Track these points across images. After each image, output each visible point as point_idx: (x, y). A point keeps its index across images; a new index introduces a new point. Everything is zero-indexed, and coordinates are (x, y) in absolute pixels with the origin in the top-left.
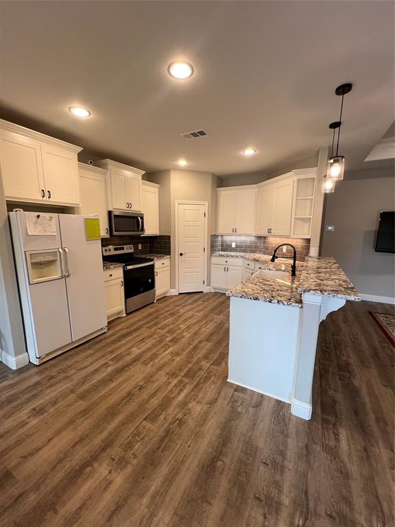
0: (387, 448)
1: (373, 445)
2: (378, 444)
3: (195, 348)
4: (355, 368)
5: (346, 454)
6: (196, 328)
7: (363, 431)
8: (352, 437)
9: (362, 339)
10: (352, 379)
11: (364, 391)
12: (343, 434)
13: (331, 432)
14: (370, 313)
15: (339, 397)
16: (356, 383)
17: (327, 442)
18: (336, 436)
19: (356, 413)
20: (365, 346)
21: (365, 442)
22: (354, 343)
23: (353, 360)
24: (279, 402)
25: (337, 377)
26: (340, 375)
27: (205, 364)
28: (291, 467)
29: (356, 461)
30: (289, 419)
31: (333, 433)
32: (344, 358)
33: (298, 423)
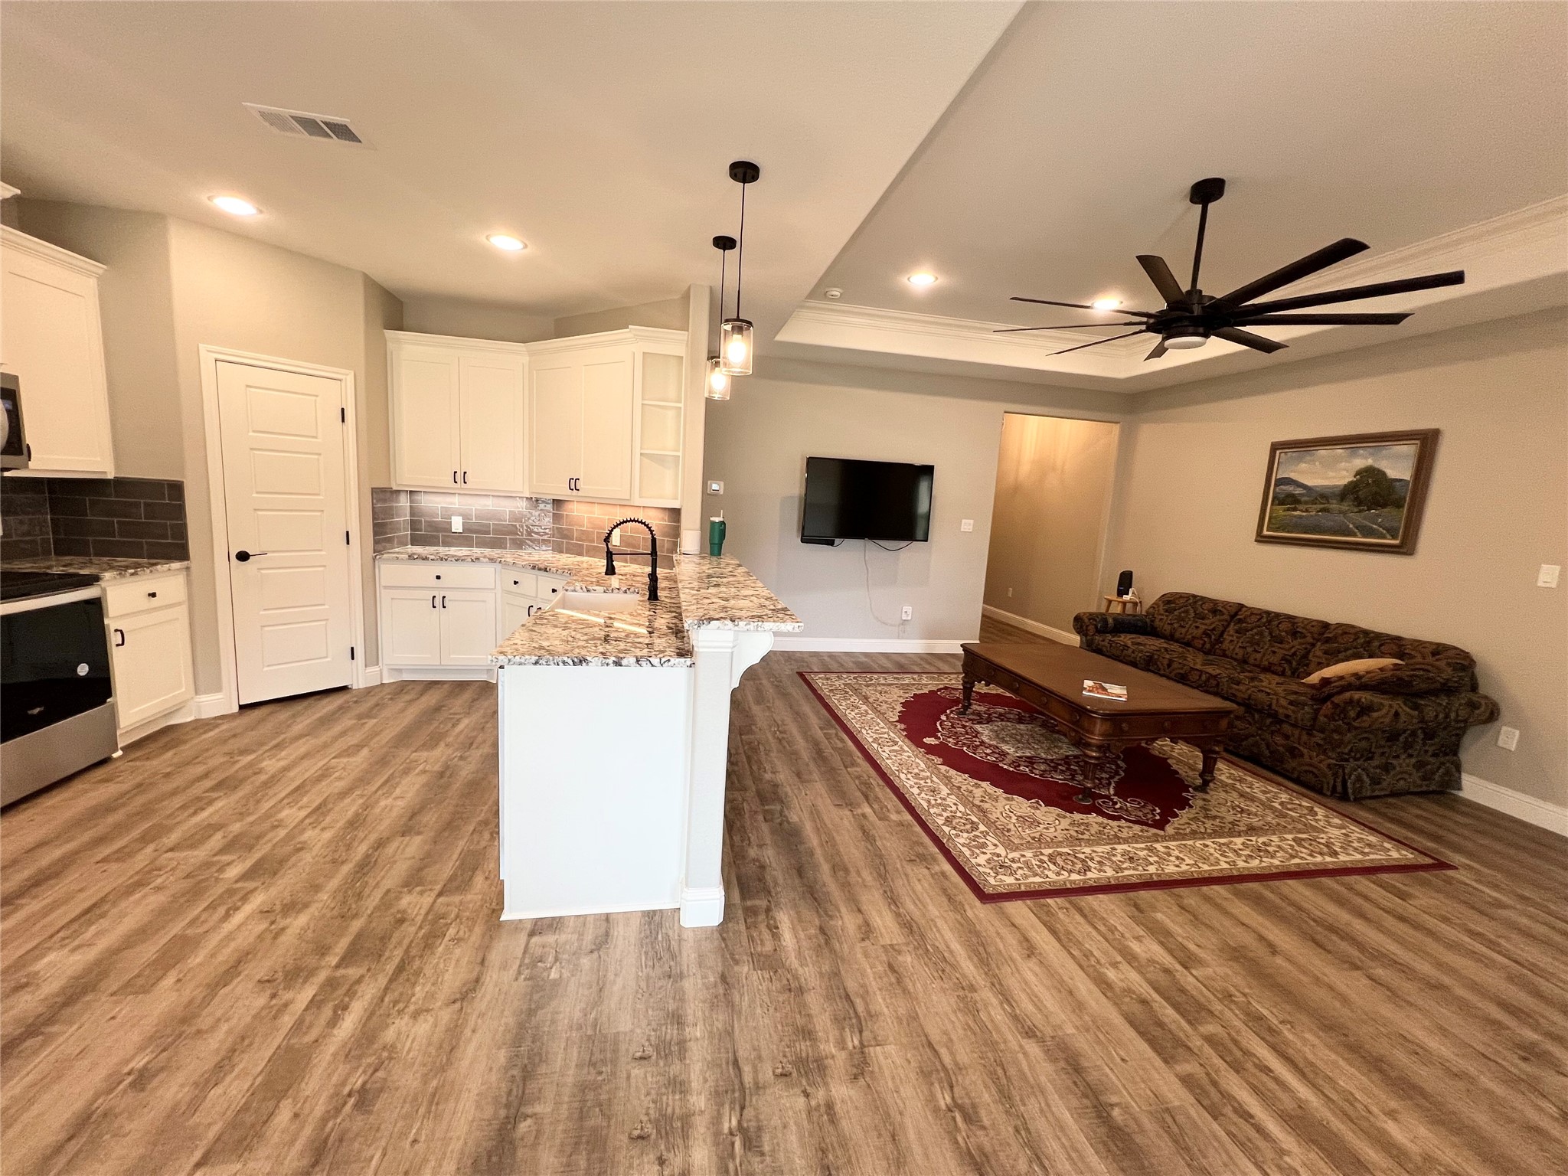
0: (852, 911)
1: (831, 917)
2: (840, 912)
3: (365, 866)
4: (788, 789)
5: (793, 954)
6: (350, 807)
7: (815, 899)
8: (800, 921)
9: (793, 729)
10: (786, 813)
11: (808, 829)
12: (784, 919)
13: (763, 928)
14: (801, 675)
15: (770, 855)
16: (794, 818)
17: (759, 949)
18: (774, 930)
19: (800, 872)
20: (801, 744)
21: (820, 916)
22: (780, 740)
23: (783, 775)
24: (650, 915)
25: (760, 817)
26: (765, 812)
27: (416, 903)
28: (698, 1035)
29: (811, 958)
30: (680, 940)
31: (768, 927)
32: (768, 776)
33: (700, 940)
